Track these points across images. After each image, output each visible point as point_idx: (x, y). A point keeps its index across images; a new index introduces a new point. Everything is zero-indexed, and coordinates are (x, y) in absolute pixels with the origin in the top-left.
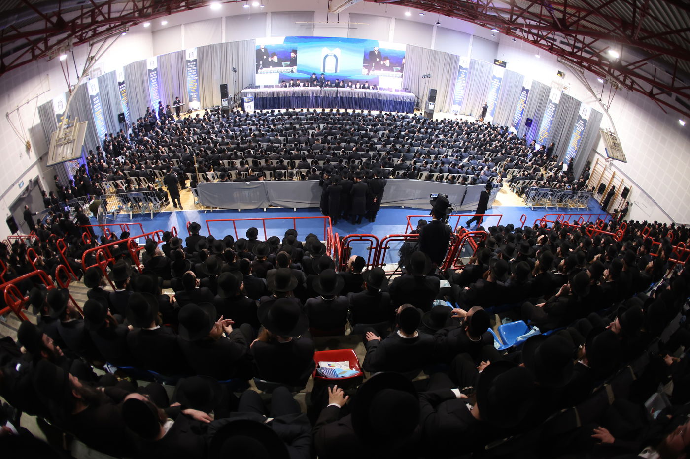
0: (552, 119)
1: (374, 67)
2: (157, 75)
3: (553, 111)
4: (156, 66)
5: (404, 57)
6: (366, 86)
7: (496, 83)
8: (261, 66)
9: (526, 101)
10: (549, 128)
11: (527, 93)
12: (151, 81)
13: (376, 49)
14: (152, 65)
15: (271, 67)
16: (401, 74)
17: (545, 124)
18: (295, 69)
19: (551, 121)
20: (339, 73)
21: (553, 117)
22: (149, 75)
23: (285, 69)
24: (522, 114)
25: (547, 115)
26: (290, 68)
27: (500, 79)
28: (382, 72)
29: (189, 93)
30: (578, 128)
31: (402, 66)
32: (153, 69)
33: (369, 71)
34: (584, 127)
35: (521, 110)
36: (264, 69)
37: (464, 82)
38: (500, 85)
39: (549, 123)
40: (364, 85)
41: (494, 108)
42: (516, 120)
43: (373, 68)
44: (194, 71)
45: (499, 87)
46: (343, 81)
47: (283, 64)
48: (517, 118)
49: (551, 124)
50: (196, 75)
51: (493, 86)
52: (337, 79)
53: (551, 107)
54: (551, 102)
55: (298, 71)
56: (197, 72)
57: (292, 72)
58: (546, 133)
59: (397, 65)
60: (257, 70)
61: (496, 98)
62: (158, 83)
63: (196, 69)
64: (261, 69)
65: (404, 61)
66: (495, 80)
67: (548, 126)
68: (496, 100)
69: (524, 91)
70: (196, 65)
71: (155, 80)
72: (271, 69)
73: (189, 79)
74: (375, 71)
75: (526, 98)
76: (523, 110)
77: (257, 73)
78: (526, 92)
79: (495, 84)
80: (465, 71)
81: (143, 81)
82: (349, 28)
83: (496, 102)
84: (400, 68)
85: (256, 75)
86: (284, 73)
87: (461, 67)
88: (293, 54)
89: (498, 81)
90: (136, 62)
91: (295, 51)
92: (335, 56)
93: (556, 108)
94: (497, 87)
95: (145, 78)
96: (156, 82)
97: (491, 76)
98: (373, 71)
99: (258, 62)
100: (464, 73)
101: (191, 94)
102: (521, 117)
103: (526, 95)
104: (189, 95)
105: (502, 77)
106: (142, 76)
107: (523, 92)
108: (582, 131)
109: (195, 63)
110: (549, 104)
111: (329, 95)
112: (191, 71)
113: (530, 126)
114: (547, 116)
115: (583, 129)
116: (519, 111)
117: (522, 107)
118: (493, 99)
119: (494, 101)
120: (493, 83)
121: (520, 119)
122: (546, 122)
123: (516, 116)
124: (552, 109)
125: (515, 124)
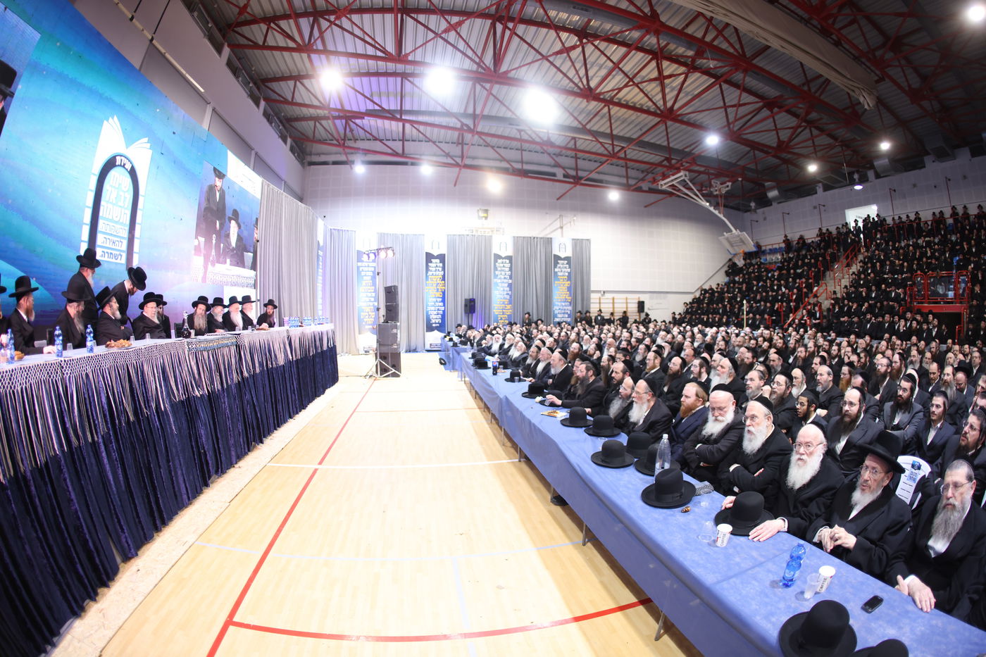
0: (510, 281)
3: (507, 269)
9: (444, 276)
10: (511, 297)
11: (442, 261)
17: (500, 294)
19: (510, 285)
21: (511, 278)
24: (443, 301)
25: (500, 279)
30: (560, 274)
34: (570, 267)
35: (439, 294)
39: (508, 289)
42: (435, 316)
45: (375, 272)
48: (435, 312)
49: (511, 290)
51: (363, 273)
53: (502, 265)
54: (498, 257)
58: (509, 306)
61: (374, 295)
66: (365, 260)
67: (508, 294)
68: (376, 301)
69: (434, 261)
75: (444, 270)
76: (444, 293)
78: (438, 261)
79: (366, 269)
83: (376, 304)
89: (371, 260)
93: (511, 262)
94: (370, 274)
97: (354, 256)
98: (213, 262)
102: (444, 305)
103: (440, 265)
107: (430, 262)
108: (569, 273)
110: (496, 262)
114: (499, 281)
115: (569, 270)
116: (435, 300)
117: (438, 289)
118: (367, 299)
119: (371, 304)
120: (361, 269)
121: (444, 311)
122: (502, 289)
123: (433, 308)
124: (504, 267)
125: (436, 323)
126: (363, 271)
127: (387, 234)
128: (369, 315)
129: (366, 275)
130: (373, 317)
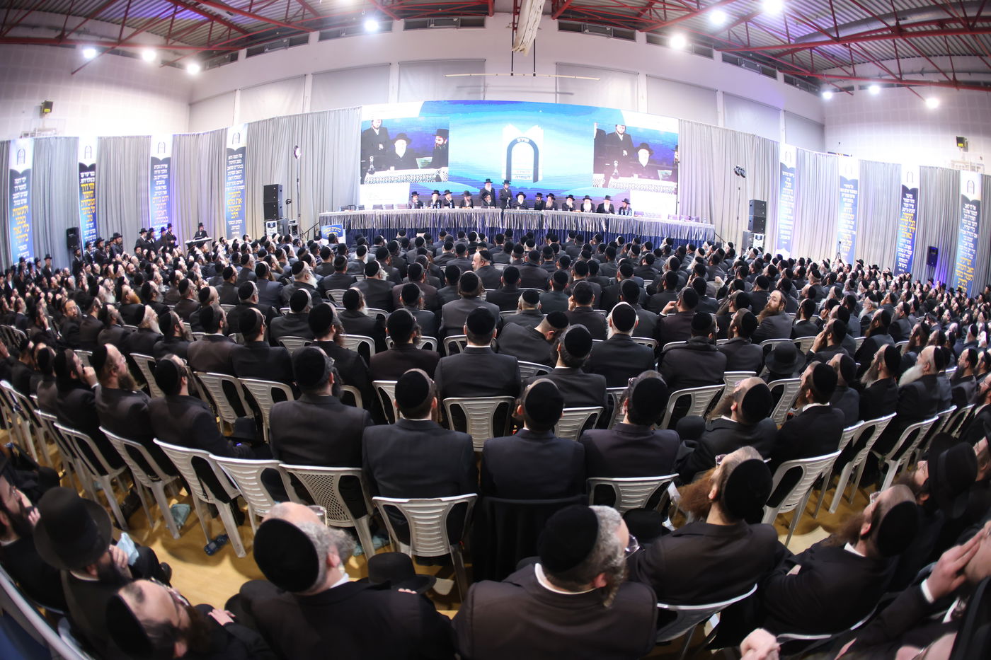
0: (976, 236)
1: (618, 168)
2: (169, 173)
3: (974, 218)
4: (168, 154)
5: (677, 147)
6: (607, 207)
7: (849, 193)
8: (372, 166)
9: (915, 214)
10: (974, 257)
11: (915, 197)
12: (153, 183)
13: (620, 130)
14: (161, 150)
15: (392, 168)
16: (673, 184)
17: (964, 251)
18: (444, 171)
19: (975, 241)
20: (544, 184)
21: (977, 232)
22: (153, 170)
23: (422, 173)
24: (912, 245)
25: (966, 230)
26: (433, 171)
27: (855, 183)
28: (635, 180)
29: (228, 220)
31: (674, 165)
32: (161, 159)
33: (607, 179)
35: (909, 235)
36: (377, 174)
37: (792, 197)
38: (856, 195)
39: (972, 245)
40: (601, 206)
41: (853, 246)
42: (902, 260)
43: (616, 171)
44: (238, 172)
45: (855, 200)
46: (552, 195)
47: (419, 161)
48: (903, 255)
49: (975, 248)
50: (241, 182)
51: (844, 200)
52: (539, 195)
53: (968, 212)
54: (966, 200)
55: (451, 178)
56: (243, 174)
57: (438, 179)
58: (970, 270)
59: (665, 164)
60: (363, 175)
61: (853, 223)
62: (168, 189)
63: (243, 169)
64: (372, 173)
65: (677, 155)
66: (847, 186)
67: (971, 253)
68: (854, 229)
69: (908, 195)
70: (243, 159)
71: (163, 182)
72: (392, 172)
73: (228, 189)
74: (622, 180)
75: (915, 207)
76: (913, 234)
77: (362, 182)
78: (911, 196)
79: (847, 195)
80: (791, 175)
81: (138, 179)
82: (556, 93)
83: (854, 233)
84: (670, 172)
85: (361, 187)
86: (421, 184)
87: (783, 167)
88: (439, 141)
89: (852, 187)
90: (131, 137)
91: (444, 133)
92: (532, 143)
93: (978, 210)
94: (851, 201)
95: (143, 173)
96: (165, 187)
97: (837, 181)
98: (616, 177)
99: (364, 155)
100: (789, 179)
101: (231, 223)
102: (912, 250)
103: (913, 201)
104: (227, 223)
105: (857, 177)
106: (138, 168)
107: (905, 197)
109: (241, 156)
110: (963, 206)
111: (521, 226)
112: (233, 173)
113: (935, 265)
114: (965, 232)
116: (904, 240)
117: (909, 229)
118: (847, 226)
119: (850, 231)
120: (843, 195)
121: (911, 256)
122: (966, 244)
123: (901, 250)
124: (970, 214)
125: (902, 268)
126: (844, 197)
127: (869, 162)
128: (847, 243)
129: (847, 202)
130: (850, 245)
